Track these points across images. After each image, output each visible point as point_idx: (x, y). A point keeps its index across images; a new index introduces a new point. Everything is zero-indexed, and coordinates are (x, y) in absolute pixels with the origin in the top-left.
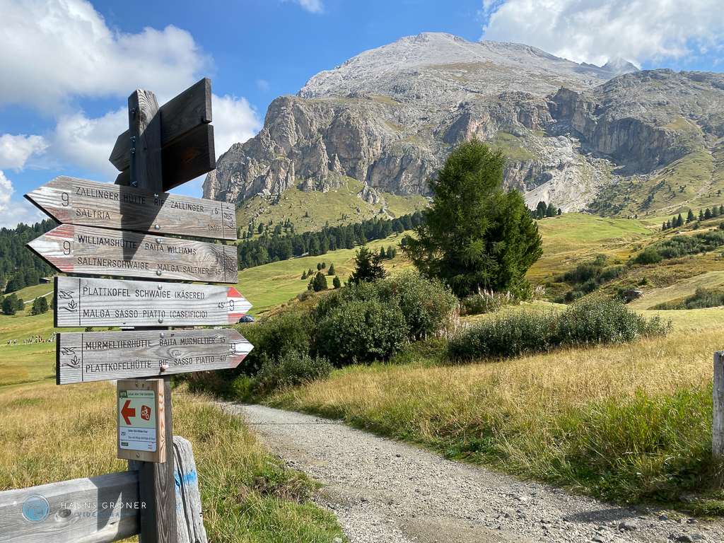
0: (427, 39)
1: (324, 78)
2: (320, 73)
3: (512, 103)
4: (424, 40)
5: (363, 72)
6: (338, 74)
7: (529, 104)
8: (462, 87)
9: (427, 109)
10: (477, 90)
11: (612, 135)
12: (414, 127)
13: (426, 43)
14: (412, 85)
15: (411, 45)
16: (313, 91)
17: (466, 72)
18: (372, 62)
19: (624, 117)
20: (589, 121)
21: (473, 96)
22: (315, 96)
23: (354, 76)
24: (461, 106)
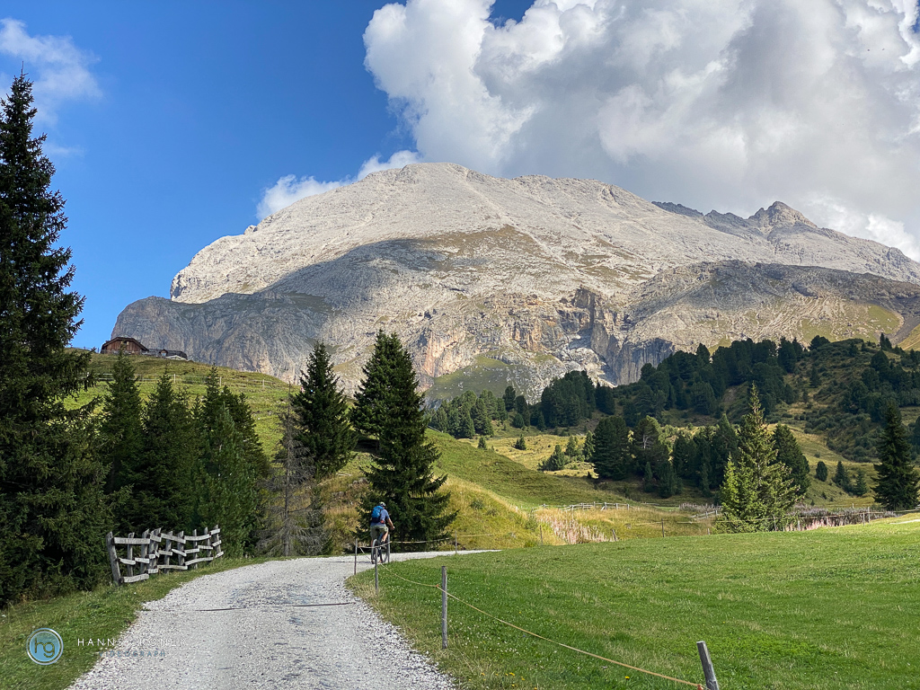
0: (416, 177)
1: (224, 252)
2: (217, 242)
3: (504, 312)
4: (411, 181)
5: (293, 241)
6: (249, 244)
7: (528, 313)
8: (438, 281)
9: (377, 319)
10: (461, 287)
11: (637, 362)
12: (352, 347)
13: (413, 186)
14: (357, 278)
15: (387, 189)
16: (200, 276)
17: (456, 251)
18: (313, 222)
19: (653, 336)
20: (613, 340)
21: (451, 296)
22: (206, 285)
23: (277, 248)
24: (427, 315)
